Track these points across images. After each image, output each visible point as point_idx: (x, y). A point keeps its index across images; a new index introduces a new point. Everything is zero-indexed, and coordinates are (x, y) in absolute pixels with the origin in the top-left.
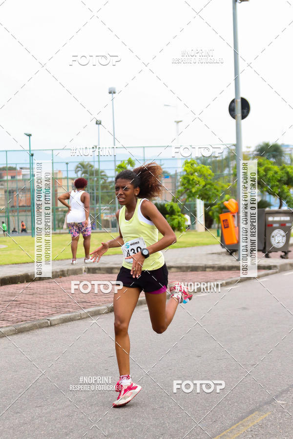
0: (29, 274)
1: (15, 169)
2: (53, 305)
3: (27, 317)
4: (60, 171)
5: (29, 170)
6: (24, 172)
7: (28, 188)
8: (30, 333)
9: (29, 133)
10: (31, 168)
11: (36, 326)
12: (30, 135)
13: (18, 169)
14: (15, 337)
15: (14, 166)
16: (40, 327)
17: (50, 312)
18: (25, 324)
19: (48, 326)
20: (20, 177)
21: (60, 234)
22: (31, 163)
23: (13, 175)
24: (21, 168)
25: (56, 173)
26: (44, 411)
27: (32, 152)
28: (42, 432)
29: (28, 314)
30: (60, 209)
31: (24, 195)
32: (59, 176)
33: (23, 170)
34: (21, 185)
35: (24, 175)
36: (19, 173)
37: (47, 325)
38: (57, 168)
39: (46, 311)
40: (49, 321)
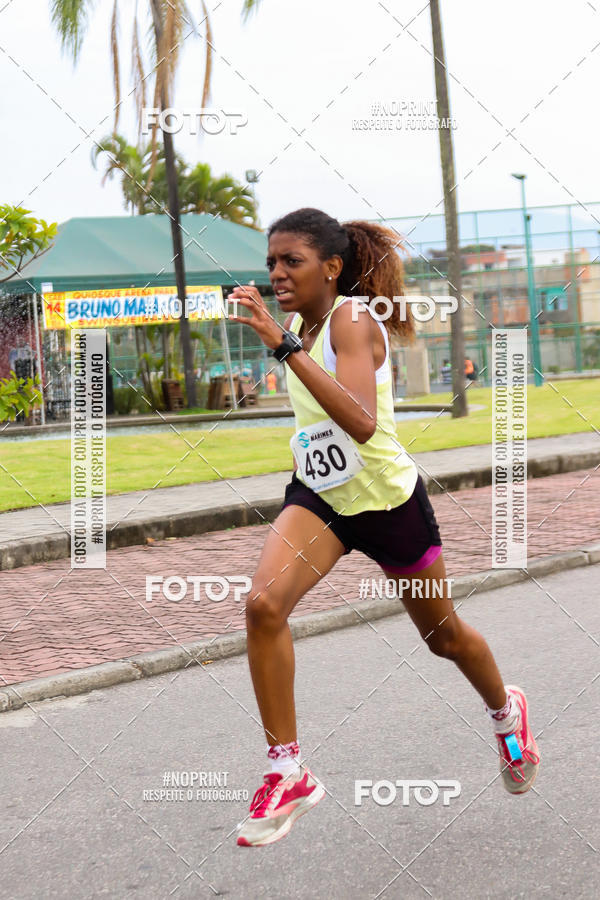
0: (539, 461)
1: (491, 249)
2: (591, 521)
3: (541, 547)
4: (583, 250)
5: (524, 250)
6: (510, 254)
7: (522, 286)
8: (551, 579)
9: (520, 172)
10: (528, 246)
11: (560, 565)
12: (521, 178)
13: (499, 249)
14: (519, 588)
15: (489, 243)
16: (569, 566)
17: (588, 536)
18: (538, 561)
19: (584, 565)
20: (503, 266)
21: (591, 378)
22: (527, 236)
23: (488, 261)
24: (505, 247)
25: (577, 254)
26: (592, 734)
27: (529, 212)
28: (592, 777)
29: (543, 542)
30: (588, 328)
31: (513, 302)
32: (582, 260)
33: (508, 251)
34: (505, 281)
35: (510, 261)
36: (501, 257)
37: (581, 562)
38: (579, 242)
39: (578, 534)
40: (586, 555)
